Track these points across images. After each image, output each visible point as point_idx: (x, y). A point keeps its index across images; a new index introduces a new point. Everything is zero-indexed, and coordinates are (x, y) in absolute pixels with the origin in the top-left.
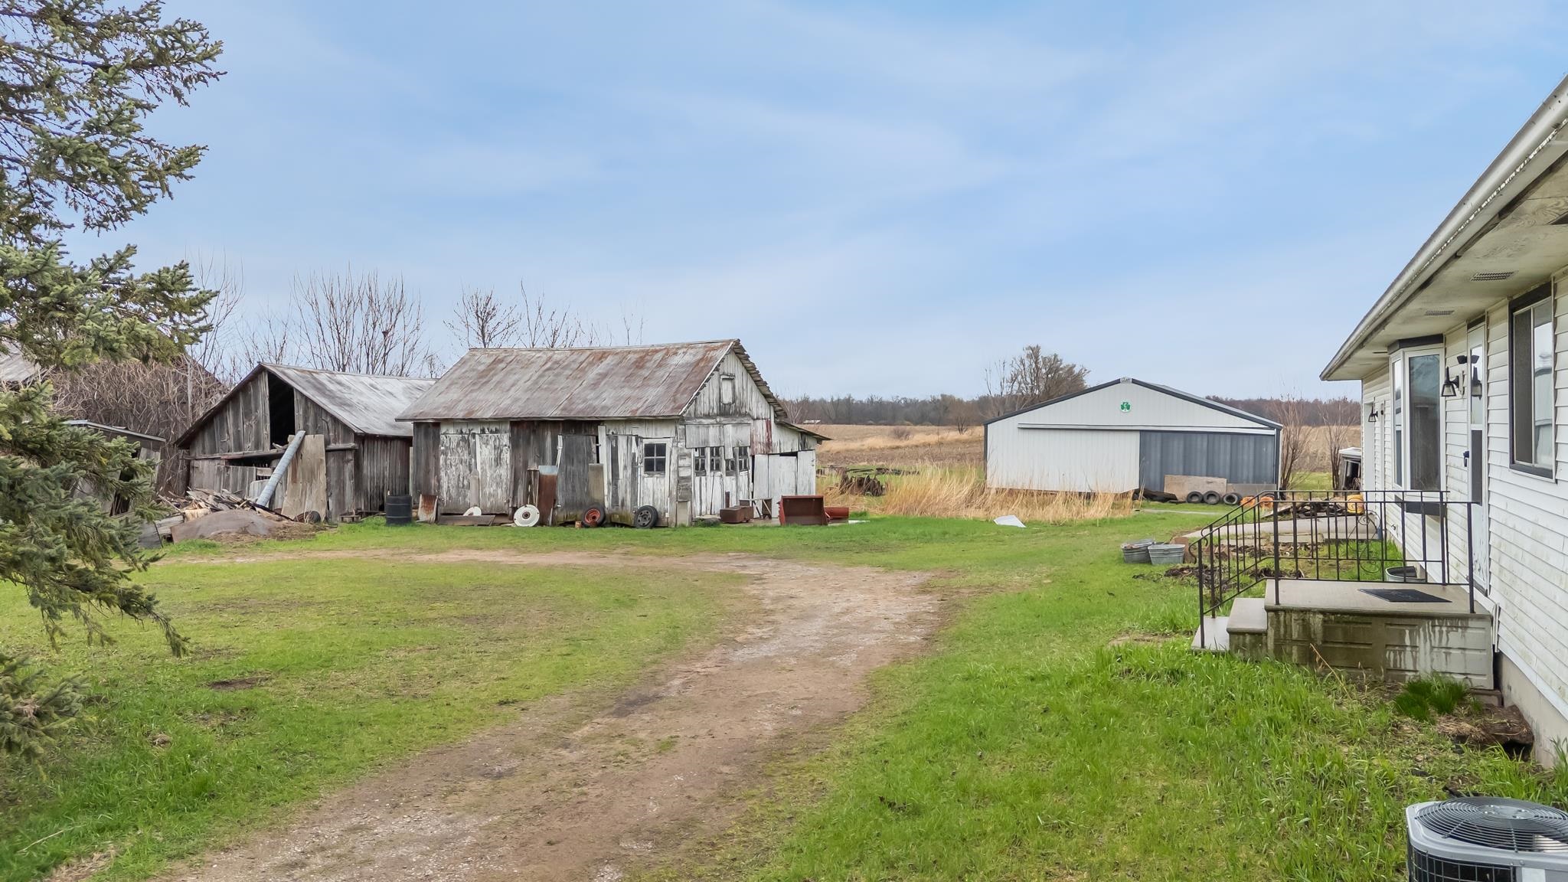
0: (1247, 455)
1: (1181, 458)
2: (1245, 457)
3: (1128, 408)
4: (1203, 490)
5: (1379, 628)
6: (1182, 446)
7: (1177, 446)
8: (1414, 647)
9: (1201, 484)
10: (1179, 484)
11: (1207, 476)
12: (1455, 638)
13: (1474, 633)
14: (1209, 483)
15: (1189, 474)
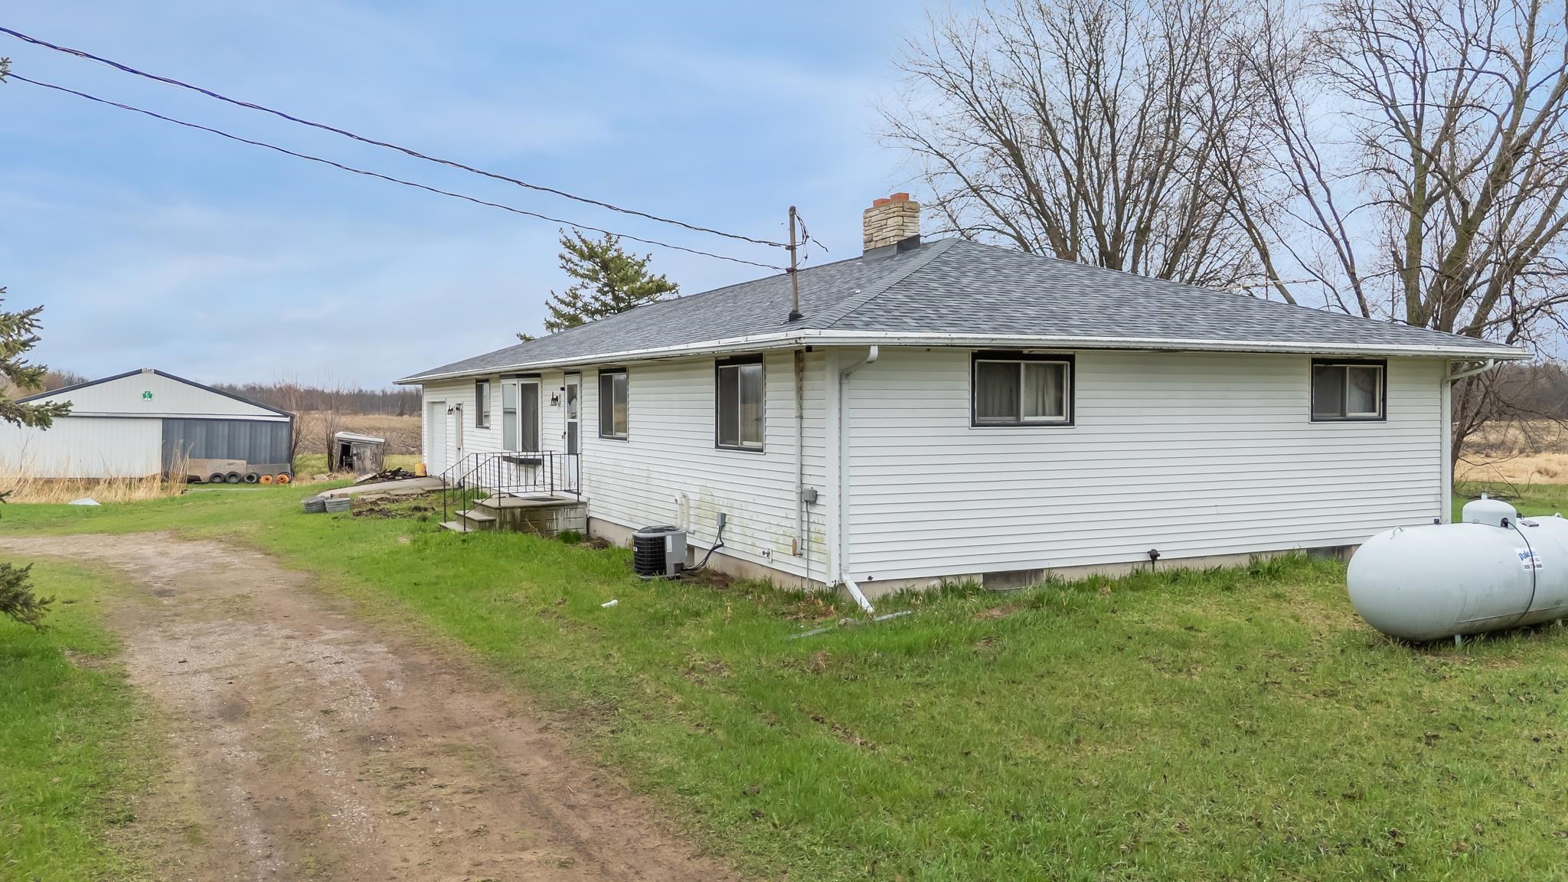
0: (265, 439)
1: (204, 443)
2: (263, 442)
3: (150, 396)
4: (225, 472)
5: (544, 513)
6: (204, 432)
7: (200, 432)
8: (557, 519)
9: (223, 466)
10: (201, 467)
11: (228, 458)
12: (572, 514)
13: (580, 511)
14: (230, 464)
15: (211, 457)
